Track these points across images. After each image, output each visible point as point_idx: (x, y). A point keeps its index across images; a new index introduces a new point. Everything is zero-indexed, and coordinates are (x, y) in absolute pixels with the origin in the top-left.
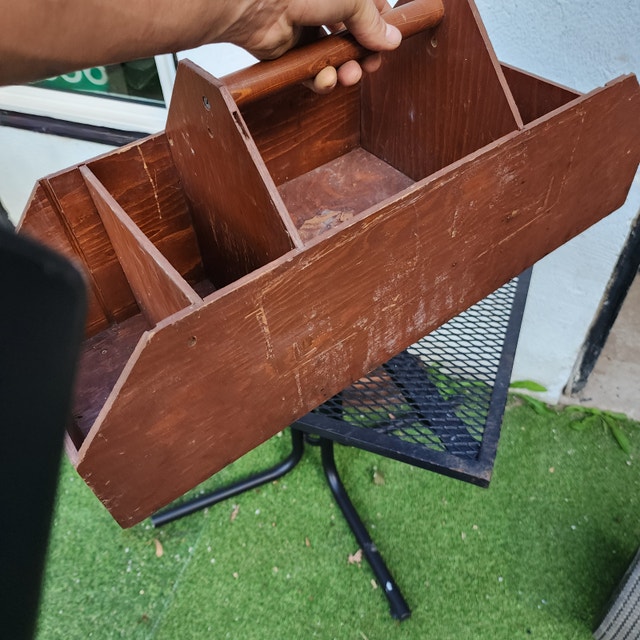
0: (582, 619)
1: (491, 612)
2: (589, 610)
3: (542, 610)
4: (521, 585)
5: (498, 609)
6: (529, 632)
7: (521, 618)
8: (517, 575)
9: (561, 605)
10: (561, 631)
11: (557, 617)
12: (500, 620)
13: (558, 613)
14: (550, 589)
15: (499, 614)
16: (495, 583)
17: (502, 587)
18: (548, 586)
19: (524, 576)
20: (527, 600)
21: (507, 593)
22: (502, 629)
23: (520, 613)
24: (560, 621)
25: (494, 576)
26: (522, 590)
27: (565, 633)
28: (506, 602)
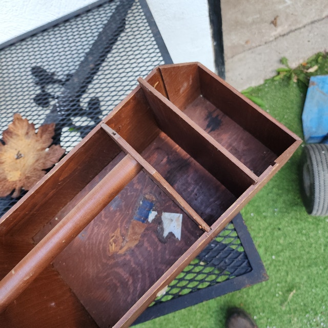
0: (297, 204)
1: (259, 233)
2: (296, 198)
3: (278, 214)
4: (262, 210)
5: (260, 229)
6: (279, 229)
7: (272, 226)
8: (258, 207)
9: (284, 205)
10: (292, 218)
11: (286, 212)
12: (265, 234)
13: (285, 210)
14: (275, 201)
15: (262, 231)
16: (251, 219)
17: (255, 218)
18: (273, 200)
19: (260, 204)
20: (269, 215)
21: (259, 219)
22: (268, 237)
23: (270, 224)
24: (289, 213)
25: (248, 215)
26: (264, 212)
27: (294, 217)
28: (261, 223)
